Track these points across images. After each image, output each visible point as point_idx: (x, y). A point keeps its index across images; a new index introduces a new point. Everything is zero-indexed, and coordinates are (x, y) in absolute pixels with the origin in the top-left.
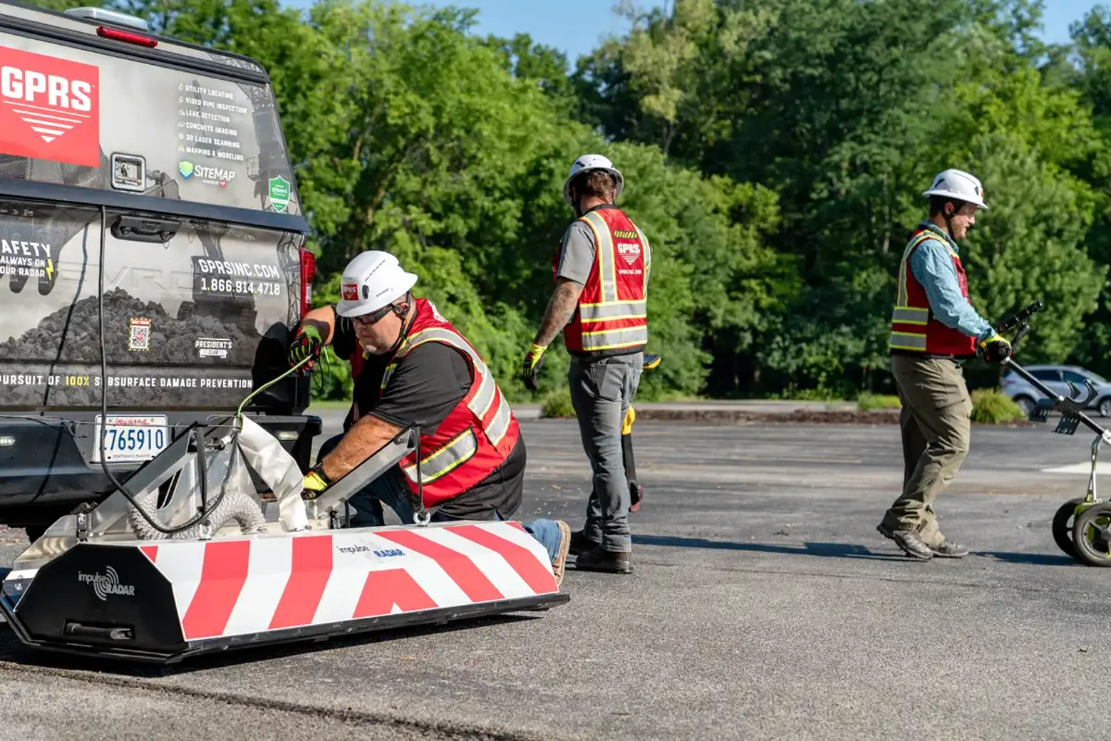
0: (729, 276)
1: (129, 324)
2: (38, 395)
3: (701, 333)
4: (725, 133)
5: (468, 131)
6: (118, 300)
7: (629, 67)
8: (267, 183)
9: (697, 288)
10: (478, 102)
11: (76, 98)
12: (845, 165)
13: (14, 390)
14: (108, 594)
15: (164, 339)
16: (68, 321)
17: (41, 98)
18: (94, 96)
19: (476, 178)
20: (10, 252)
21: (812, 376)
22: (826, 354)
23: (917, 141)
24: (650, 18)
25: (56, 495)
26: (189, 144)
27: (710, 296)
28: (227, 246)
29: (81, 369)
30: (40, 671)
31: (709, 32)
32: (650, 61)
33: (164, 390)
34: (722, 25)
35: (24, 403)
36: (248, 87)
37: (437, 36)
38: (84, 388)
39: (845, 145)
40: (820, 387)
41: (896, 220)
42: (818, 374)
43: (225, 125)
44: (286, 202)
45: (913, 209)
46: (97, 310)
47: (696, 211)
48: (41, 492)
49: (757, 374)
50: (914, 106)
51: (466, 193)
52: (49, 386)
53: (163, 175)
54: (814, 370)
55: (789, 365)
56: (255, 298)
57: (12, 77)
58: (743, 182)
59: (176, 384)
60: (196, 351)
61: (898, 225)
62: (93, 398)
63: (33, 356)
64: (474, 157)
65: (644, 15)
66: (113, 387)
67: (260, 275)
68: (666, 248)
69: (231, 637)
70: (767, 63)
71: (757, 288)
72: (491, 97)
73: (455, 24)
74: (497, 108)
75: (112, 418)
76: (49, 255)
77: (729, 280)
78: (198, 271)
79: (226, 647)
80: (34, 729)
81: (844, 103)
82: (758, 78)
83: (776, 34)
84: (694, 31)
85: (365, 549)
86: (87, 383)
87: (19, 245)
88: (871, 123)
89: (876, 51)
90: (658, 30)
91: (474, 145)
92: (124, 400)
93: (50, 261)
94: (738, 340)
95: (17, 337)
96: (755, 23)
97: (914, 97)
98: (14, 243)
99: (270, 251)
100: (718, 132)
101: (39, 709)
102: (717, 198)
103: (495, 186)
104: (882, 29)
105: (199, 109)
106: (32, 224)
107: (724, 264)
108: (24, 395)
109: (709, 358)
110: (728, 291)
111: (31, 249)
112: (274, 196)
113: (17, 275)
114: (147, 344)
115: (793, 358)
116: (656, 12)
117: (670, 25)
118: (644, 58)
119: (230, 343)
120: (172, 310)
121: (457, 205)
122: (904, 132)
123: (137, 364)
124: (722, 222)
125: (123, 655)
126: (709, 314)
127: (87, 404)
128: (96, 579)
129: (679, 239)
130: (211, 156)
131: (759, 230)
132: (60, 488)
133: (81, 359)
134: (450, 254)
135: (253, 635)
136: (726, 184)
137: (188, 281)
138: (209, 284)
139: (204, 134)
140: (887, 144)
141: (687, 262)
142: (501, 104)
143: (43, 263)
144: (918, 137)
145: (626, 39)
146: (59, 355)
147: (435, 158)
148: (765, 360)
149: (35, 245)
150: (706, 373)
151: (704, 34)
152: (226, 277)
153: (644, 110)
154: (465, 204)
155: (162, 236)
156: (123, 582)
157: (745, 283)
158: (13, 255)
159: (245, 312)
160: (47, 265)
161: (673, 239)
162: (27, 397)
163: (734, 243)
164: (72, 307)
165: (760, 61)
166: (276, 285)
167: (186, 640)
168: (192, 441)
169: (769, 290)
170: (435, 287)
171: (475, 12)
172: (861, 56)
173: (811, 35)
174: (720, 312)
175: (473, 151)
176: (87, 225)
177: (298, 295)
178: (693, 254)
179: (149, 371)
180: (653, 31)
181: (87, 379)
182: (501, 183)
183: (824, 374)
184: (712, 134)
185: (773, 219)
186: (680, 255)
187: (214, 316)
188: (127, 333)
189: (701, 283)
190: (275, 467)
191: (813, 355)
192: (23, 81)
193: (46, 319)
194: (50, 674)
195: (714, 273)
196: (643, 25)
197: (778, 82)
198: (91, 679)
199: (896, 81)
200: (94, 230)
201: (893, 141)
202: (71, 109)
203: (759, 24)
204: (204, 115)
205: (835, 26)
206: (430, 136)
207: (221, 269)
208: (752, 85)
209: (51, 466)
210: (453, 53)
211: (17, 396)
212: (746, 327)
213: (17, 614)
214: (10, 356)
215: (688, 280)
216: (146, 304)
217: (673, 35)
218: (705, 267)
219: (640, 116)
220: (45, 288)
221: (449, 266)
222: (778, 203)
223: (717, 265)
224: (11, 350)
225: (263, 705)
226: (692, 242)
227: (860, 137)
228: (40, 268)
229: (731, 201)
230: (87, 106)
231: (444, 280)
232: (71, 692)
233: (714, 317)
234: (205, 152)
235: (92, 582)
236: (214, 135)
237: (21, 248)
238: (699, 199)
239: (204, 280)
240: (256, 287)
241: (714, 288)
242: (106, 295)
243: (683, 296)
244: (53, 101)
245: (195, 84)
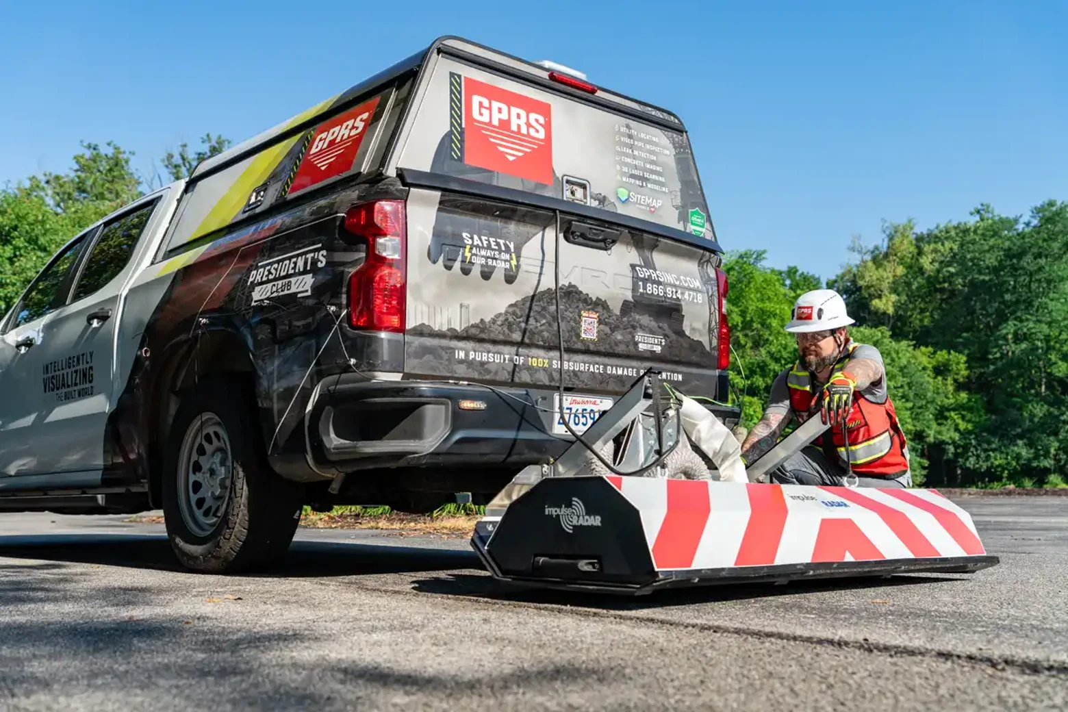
0: (936, 409)
1: (580, 316)
2: (505, 372)
3: (920, 447)
4: (926, 322)
5: (763, 325)
6: (571, 294)
7: (861, 283)
8: (688, 213)
9: (915, 418)
10: (768, 306)
11: (533, 127)
12: (1010, 336)
13: (486, 366)
14: (574, 526)
15: (609, 332)
16: (530, 309)
17: (505, 124)
18: (548, 126)
19: (769, 352)
20: (481, 245)
21: (998, 473)
22: (1007, 459)
23: (1060, 318)
24: (872, 252)
25: (523, 457)
26: (623, 174)
27: (925, 422)
28: (658, 258)
29: (541, 353)
30: (509, 604)
31: (912, 259)
32: (874, 278)
33: (611, 376)
34: (920, 253)
35: (493, 378)
36: (670, 134)
37: (740, 268)
38: (544, 369)
39: (1010, 323)
40: (1004, 480)
41: (1049, 371)
42: (1002, 472)
43: (652, 162)
44: (703, 230)
45: (1060, 363)
46: (554, 301)
47: (912, 369)
48: (509, 455)
49: (959, 472)
50: (1056, 296)
51: (763, 362)
52: (515, 365)
53: (604, 197)
54: (999, 469)
55: (981, 466)
56: (683, 303)
57: (481, 104)
58: (941, 350)
59: (620, 372)
60: (636, 344)
61: (1050, 374)
62: (551, 379)
63: (501, 337)
64: (767, 340)
65: (868, 251)
66: (568, 370)
67: (686, 285)
68: (894, 392)
69: (701, 570)
70: (952, 275)
71: (956, 417)
72: (777, 303)
73: (752, 261)
74: (780, 309)
75: (568, 400)
76: (512, 250)
77: (937, 412)
78: (635, 276)
79: (696, 580)
80: (502, 650)
81: (1008, 297)
82: (946, 285)
83: (957, 257)
84: (902, 259)
85: (813, 499)
86: (546, 365)
87: (488, 240)
88: (1027, 308)
89: (1027, 262)
90: (879, 259)
91: (768, 333)
92: (577, 382)
93: (513, 255)
94: (944, 451)
95: (487, 319)
96: (942, 250)
97: (1055, 290)
98: (484, 238)
99: (692, 266)
100: (921, 321)
101: (509, 632)
102: (925, 360)
103: (781, 357)
104: (1030, 247)
105: (631, 147)
106: (499, 224)
107: (933, 402)
108: (493, 370)
109: (926, 463)
110: (936, 419)
111: (498, 244)
112: (693, 224)
113: (487, 265)
114: (595, 335)
115: (984, 462)
116: (876, 248)
117: (886, 255)
118: (872, 275)
119: (663, 341)
120: (616, 308)
121: (758, 370)
122: (1050, 313)
123: (587, 352)
124: (929, 376)
125: (591, 587)
126: (924, 434)
127: (547, 383)
128: (563, 511)
129: (902, 386)
130: (642, 186)
131: (955, 380)
132: (526, 451)
133: (541, 343)
134: (755, 399)
135: (723, 569)
136: (930, 352)
137: (629, 283)
138: (645, 288)
139: (636, 167)
140: (1039, 321)
141: (907, 401)
142: (782, 307)
143: (508, 257)
144: (1060, 315)
145: (857, 266)
146: (523, 337)
147: (743, 342)
148: (964, 463)
149: (501, 242)
150: (924, 472)
151: (909, 260)
152: (659, 283)
153: (872, 308)
154: (763, 369)
155: (605, 244)
156: (589, 512)
157: (947, 414)
158: (483, 247)
159: (675, 315)
160: (511, 259)
161: (899, 385)
162: (496, 373)
163: (938, 388)
164: (533, 296)
165: (947, 274)
166: (699, 294)
167: (656, 569)
168: (646, 388)
169: (963, 418)
170: (747, 420)
171: (764, 252)
172: (1017, 266)
173: (982, 255)
174: (932, 433)
175: (766, 337)
176: (544, 229)
177: (717, 307)
178: (911, 395)
179: (597, 359)
180: (875, 260)
181: (546, 361)
182: (785, 355)
183: (1006, 472)
184: (918, 322)
185: (965, 373)
186: (904, 397)
187: (650, 316)
188: (578, 323)
189: (917, 414)
190: (711, 438)
191: (998, 459)
192: (490, 109)
193: (511, 306)
194: (520, 606)
195: (927, 407)
196: (868, 257)
197: (960, 287)
198: (560, 611)
199: (1043, 279)
200: (550, 233)
201: (1044, 319)
202: (528, 135)
203: (945, 251)
204: (636, 153)
205: (998, 248)
206: (739, 328)
207: (654, 276)
208: (942, 290)
209: (519, 429)
210: (752, 278)
211: (488, 372)
212: (950, 442)
213: (489, 551)
214: (483, 336)
215: (909, 412)
216: (594, 299)
217: (889, 262)
218: (920, 404)
219: (870, 312)
220: (510, 279)
221: (755, 407)
222: (966, 362)
223: (928, 402)
224: (482, 331)
225: (758, 634)
226: (910, 388)
227: (1020, 317)
228: (506, 261)
229: (934, 363)
230: (541, 135)
231: (752, 416)
232: (541, 620)
233: (928, 436)
234: (637, 182)
235: (558, 516)
236: (645, 170)
237: (489, 242)
238: (913, 361)
239: (641, 283)
240: (683, 294)
241: (926, 417)
242: (561, 288)
243: (907, 423)
244: (514, 128)
245: (628, 127)
